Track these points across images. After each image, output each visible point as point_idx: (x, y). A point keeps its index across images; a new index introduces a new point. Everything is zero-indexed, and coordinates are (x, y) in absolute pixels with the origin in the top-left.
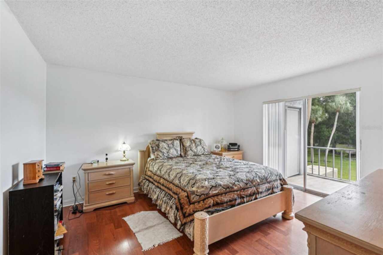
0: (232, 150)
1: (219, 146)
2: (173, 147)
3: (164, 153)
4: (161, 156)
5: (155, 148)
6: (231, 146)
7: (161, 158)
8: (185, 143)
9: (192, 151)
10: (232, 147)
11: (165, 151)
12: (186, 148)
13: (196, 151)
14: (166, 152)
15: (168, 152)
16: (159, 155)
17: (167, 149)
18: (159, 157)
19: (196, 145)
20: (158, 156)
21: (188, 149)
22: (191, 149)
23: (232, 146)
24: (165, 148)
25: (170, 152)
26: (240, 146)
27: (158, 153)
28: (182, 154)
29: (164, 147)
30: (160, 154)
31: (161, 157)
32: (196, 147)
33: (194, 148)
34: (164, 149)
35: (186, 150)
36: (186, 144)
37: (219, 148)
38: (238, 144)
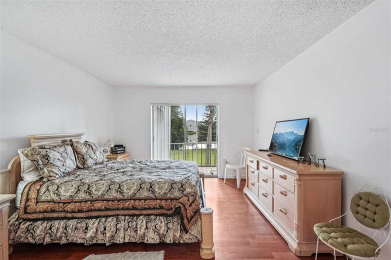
0: (119, 152)
1: (107, 150)
2: (68, 156)
3: (60, 167)
4: (57, 172)
5: (42, 162)
6: (117, 148)
7: (57, 176)
8: (80, 149)
9: (92, 158)
10: (119, 150)
11: (58, 163)
12: (83, 156)
13: (95, 157)
14: (61, 165)
15: (63, 165)
16: (52, 171)
17: (61, 161)
18: (54, 175)
19: (94, 150)
20: (52, 174)
21: (86, 157)
22: (90, 157)
23: (119, 148)
24: (59, 160)
25: (66, 164)
26: (126, 148)
27: (49, 169)
28: (79, 165)
29: (56, 158)
30: (54, 170)
31: (56, 174)
32: (95, 153)
33: (93, 155)
34: (57, 160)
35: (84, 159)
36: (82, 151)
37: (107, 152)
38: (124, 146)
